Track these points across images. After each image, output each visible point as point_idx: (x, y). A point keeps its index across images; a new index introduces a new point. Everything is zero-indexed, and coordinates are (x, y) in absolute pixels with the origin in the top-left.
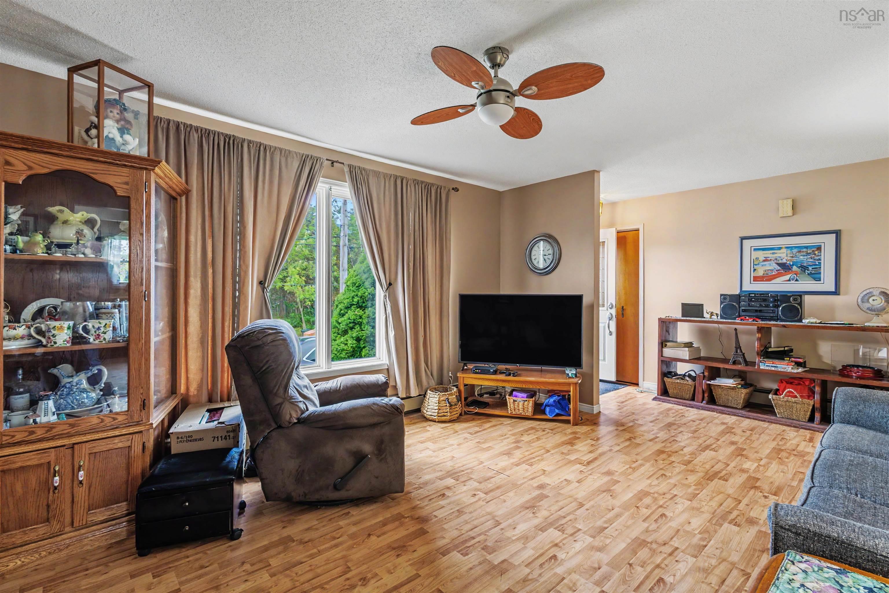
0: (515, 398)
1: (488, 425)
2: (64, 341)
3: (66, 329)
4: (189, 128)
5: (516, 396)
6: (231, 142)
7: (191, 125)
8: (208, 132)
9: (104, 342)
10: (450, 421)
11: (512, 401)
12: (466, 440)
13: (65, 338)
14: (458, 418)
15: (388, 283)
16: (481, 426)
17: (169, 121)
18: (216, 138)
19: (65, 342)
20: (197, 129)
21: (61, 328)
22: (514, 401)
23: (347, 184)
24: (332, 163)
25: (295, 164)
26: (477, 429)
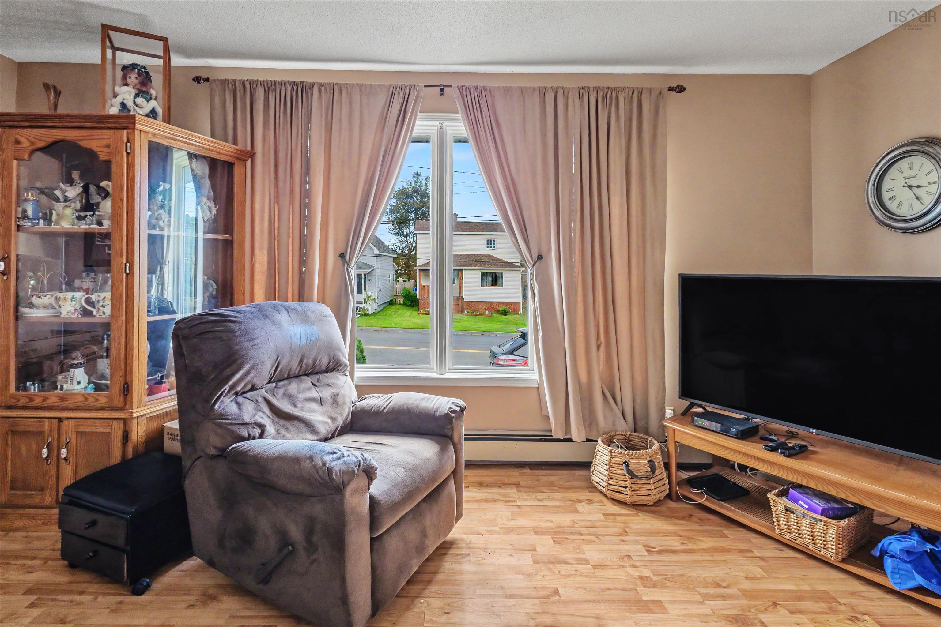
0: (791, 505)
1: (708, 542)
2: (68, 313)
3: (70, 300)
4: (253, 83)
5: (796, 501)
6: (300, 89)
7: (257, 81)
8: (275, 84)
9: (104, 316)
10: (635, 506)
11: (781, 508)
12: (627, 563)
13: (69, 309)
14: (658, 503)
15: (535, 256)
16: (690, 539)
17: (235, 81)
18: (283, 88)
19: (70, 314)
20: (262, 83)
21: (65, 299)
22: (787, 510)
23: (459, 115)
24: (442, 90)
25: (381, 100)
26: (675, 543)
